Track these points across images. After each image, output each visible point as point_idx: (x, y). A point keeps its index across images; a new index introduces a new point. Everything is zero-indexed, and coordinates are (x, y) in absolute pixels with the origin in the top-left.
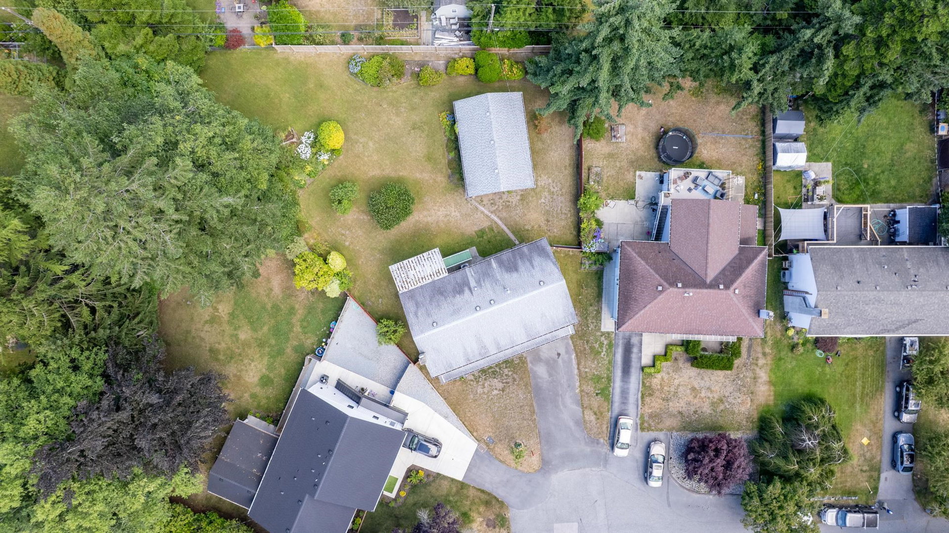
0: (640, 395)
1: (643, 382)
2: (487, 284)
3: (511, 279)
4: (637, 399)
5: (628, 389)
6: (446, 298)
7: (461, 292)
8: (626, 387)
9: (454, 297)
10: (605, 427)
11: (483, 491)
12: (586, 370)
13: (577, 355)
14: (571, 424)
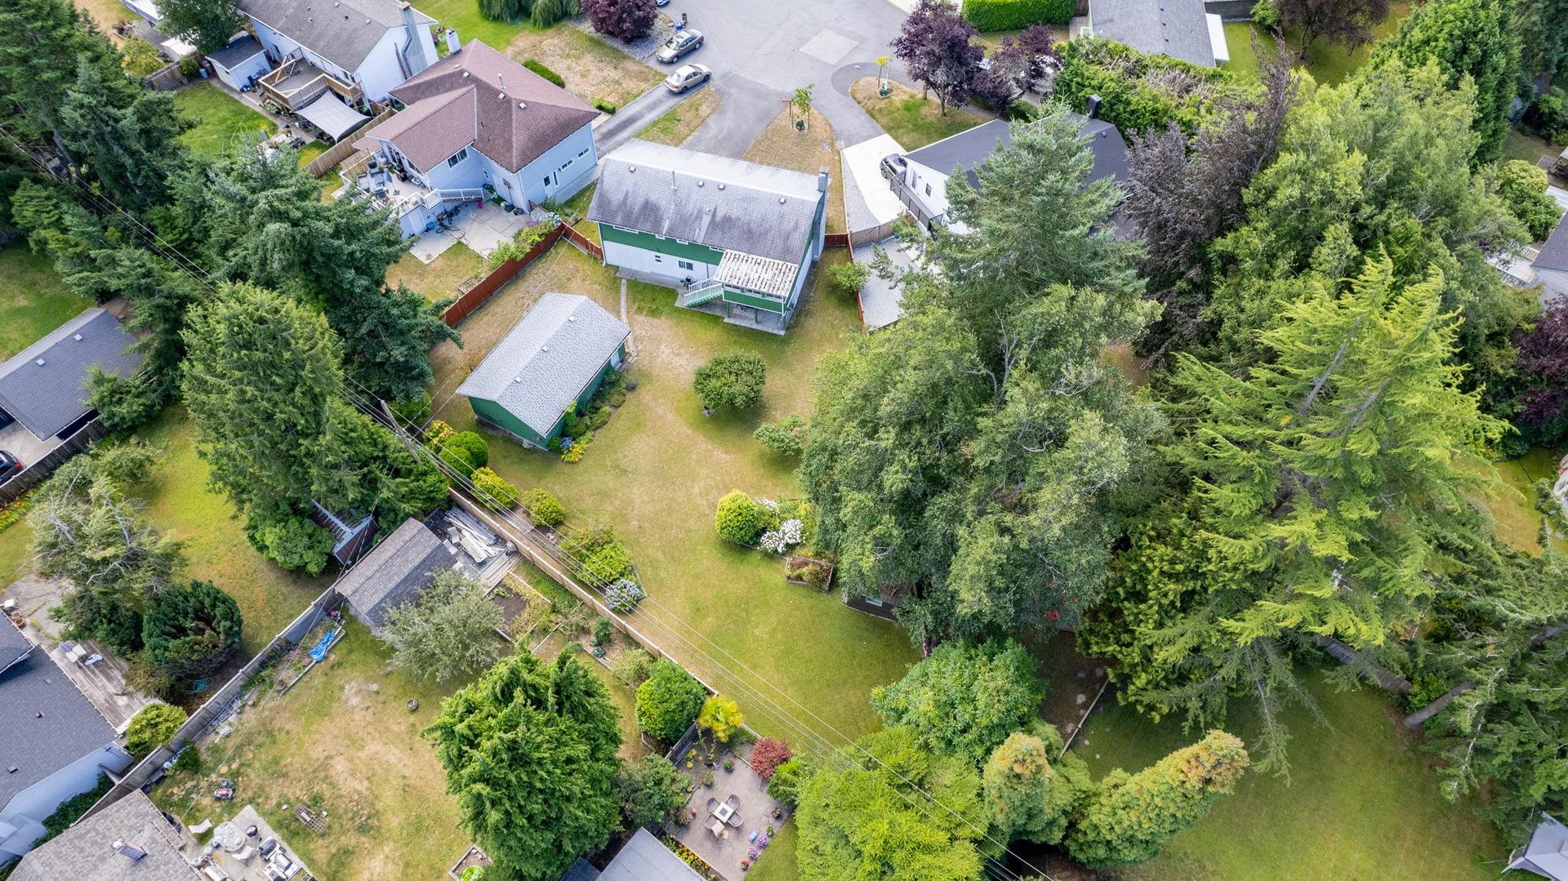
0: (638, 98)
1: (626, 103)
2: (691, 208)
3: (661, 197)
4: (643, 97)
5: (645, 108)
6: (748, 224)
7: (727, 219)
8: (645, 111)
9: (738, 219)
11: (873, 116)
14: (729, 114)
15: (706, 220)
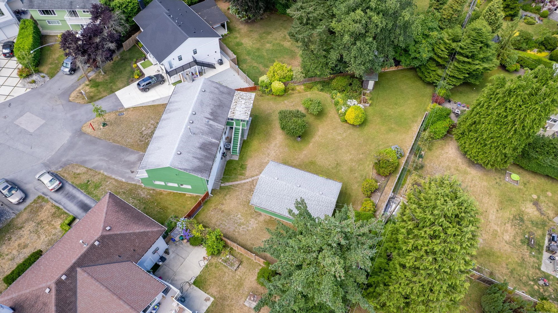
0: (61, 207)
1: (66, 213)
2: (205, 128)
3: (198, 141)
4: (60, 204)
5: (72, 202)
7: (212, 114)
8: (75, 201)
9: (212, 109)
10: (66, 175)
11: (100, 99)
12: (108, 183)
13: (122, 182)
14: (87, 158)
15: (211, 122)
